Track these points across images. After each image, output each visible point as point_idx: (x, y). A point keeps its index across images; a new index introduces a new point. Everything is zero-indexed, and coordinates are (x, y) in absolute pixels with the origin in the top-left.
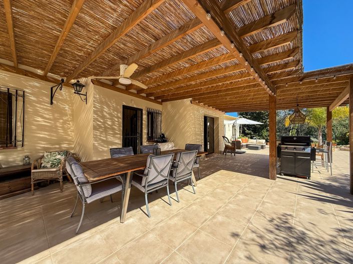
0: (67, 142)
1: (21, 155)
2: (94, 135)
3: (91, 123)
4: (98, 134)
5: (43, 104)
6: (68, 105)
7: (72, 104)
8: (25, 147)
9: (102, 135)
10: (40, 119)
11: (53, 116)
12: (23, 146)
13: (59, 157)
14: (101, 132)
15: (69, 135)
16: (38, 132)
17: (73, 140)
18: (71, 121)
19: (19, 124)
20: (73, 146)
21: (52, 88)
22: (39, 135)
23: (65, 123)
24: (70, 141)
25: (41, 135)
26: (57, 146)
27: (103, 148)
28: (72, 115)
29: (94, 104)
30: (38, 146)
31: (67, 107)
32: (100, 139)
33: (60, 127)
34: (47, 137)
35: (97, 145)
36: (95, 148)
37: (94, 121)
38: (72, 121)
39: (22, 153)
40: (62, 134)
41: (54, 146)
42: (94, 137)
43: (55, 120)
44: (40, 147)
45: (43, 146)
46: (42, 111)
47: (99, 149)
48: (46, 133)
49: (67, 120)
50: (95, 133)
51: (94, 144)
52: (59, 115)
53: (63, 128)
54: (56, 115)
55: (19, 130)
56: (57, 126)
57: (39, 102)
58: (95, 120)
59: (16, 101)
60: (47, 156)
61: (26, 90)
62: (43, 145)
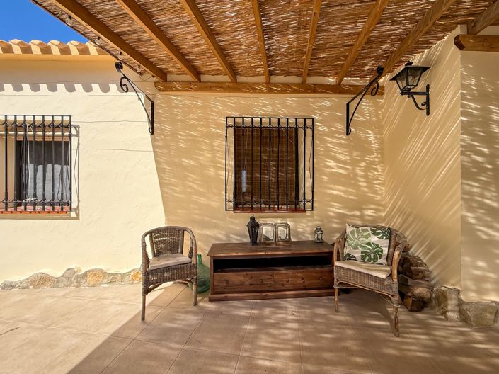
0: (372, 206)
1: (310, 224)
2: (464, 192)
3: (453, 160)
4: (475, 190)
5: (336, 135)
6: (373, 131)
7: (381, 127)
8: (314, 212)
9: (487, 194)
10: (332, 163)
11: (351, 156)
12: (312, 210)
13: (374, 239)
14: (485, 185)
15: (376, 192)
16: (331, 186)
17: (383, 203)
18: (379, 163)
19: (308, 173)
20: (383, 214)
21: (348, 105)
22: (331, 191)
23: (368, 168)
24: (378, 203)
25: (335, 192)
26: (358, 213)
27: (492, 232)
28: (381, 151)
29: (463, 106)
30: (331, 211)
31: (371, 136)
32: (482, 206)
33: (362, 177)
34: (343, 195)
35: (472, 221)
36: (468, 229)
37: (462, 153)
38: (382, 162)
39: (311, 221)
40: (365, 189)
41: (352, 213)
42: (463, 199)
43: (354, 163)
44: (333, 212)
45: (337, 211)
46: (334, 148)
47: (479, 233)
48: (341, 188)
49: (373, 163)
50: (467, 188)
51: (464, 218)
52: (359, 154)
53: (366, 177)
54: (355, 154)
55: (308, 184)
56: (356, 175)
57: (331, 134)
58: (467, 149)
59: (305, 136)
60: (352, 232)
61: (316, 117)
62: (336, 209)
